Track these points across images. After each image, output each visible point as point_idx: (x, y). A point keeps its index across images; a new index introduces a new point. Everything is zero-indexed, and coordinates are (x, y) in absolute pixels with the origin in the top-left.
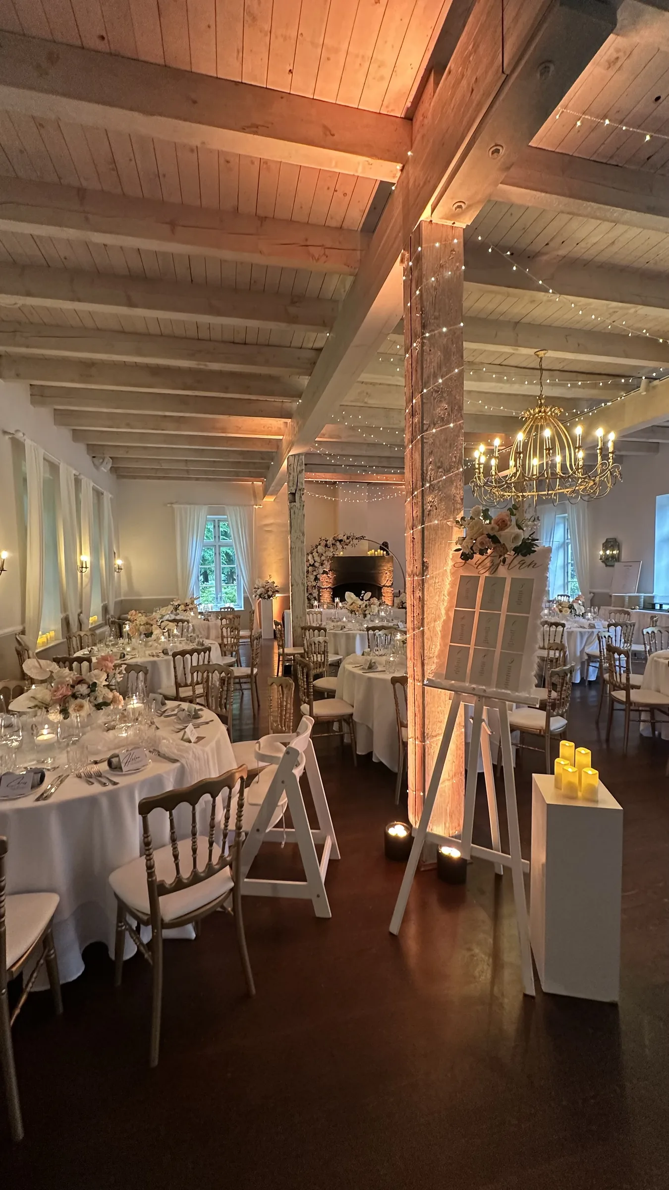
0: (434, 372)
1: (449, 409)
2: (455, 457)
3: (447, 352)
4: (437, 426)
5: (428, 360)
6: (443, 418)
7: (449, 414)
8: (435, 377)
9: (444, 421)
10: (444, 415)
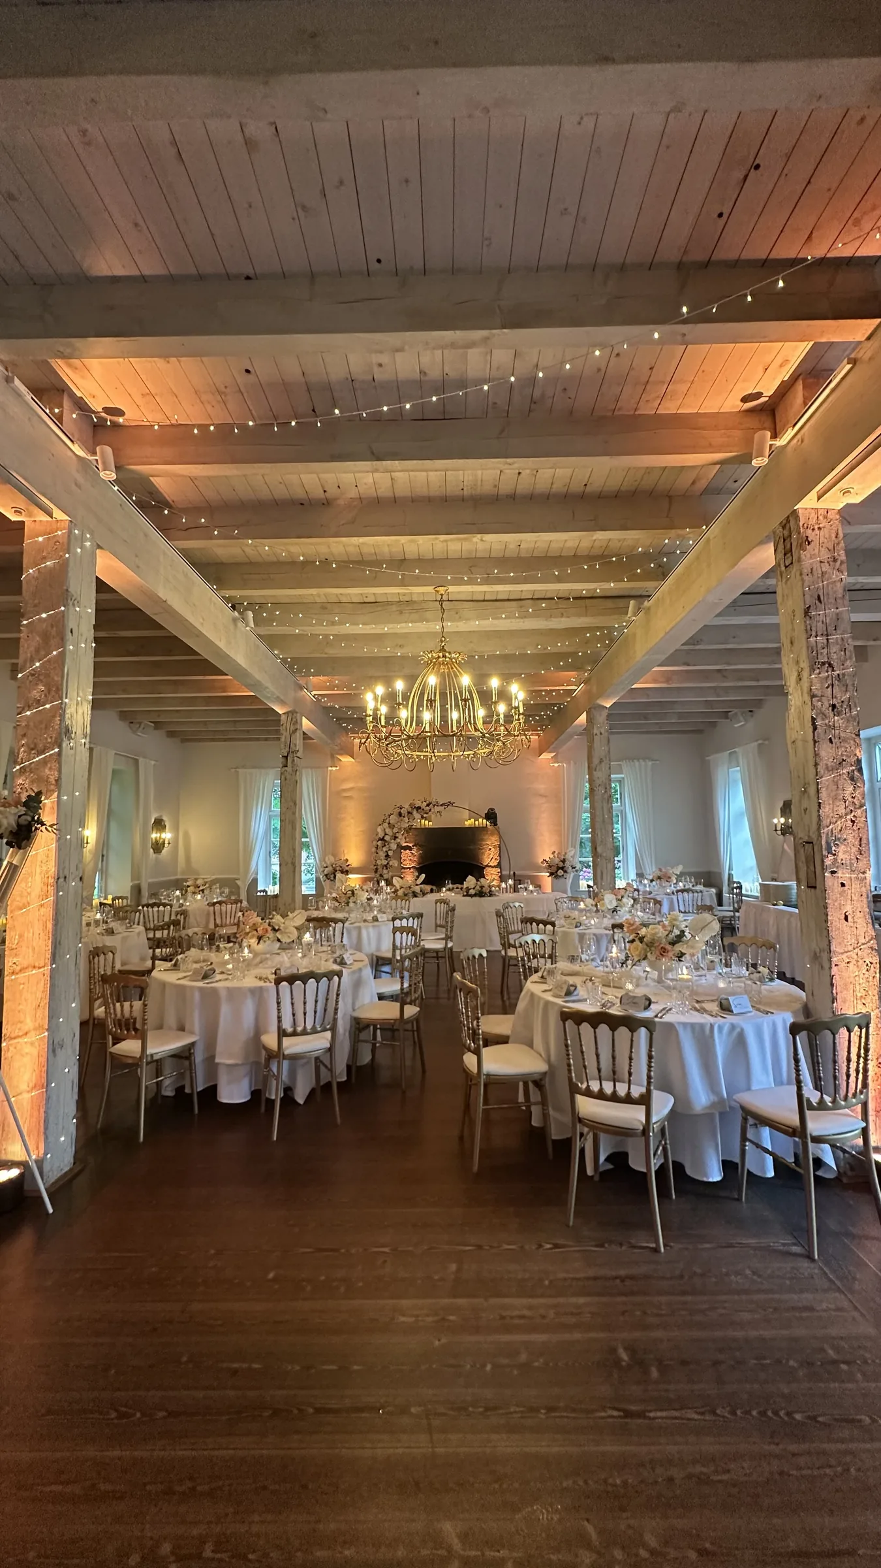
0: (31, 656)
1: (46, 692)
2: (51, 738)
3: (46, 637)
4: (32, 708)
5: (26, 645)
6: (39, 700)
7: (46, 696)
8: (32, 662)
9: (39, 703)
10: (40, 696)
